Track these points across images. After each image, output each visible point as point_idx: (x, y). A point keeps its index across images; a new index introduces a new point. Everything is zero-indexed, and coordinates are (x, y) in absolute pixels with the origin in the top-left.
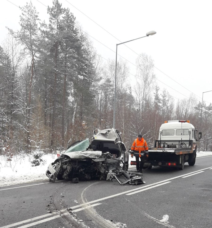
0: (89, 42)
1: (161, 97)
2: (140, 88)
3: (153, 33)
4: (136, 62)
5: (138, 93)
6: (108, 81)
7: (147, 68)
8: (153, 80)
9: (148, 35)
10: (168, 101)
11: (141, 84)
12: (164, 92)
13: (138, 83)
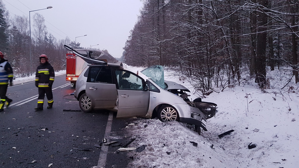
0: (3, 5)
1: (48, 38)
2: (36, 33)
3: (51, 7)
4: (33, 18)
5: (35, 35)
6: (15, 27)
7: (40, 21)
8: (45, 29)
9: (48, 8)
10: (53, 40)
11: (37, 31)
12: (50, 35)
13: (35, 30)
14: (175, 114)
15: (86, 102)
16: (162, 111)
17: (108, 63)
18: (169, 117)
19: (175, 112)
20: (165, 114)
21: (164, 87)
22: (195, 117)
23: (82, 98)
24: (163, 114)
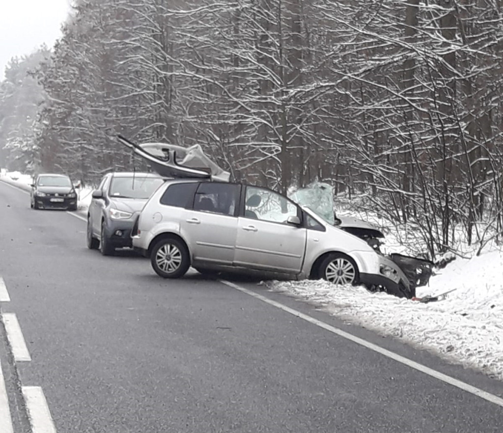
14: (351, 271)
15: (168, 258)
16: (329, 267)
17: (213, 177)
18: (340, 277)
19: (352, 267)
20: (333, 272)
21: (333, 223)
22: (388, 274)
23: (158, 249)
24: (330, 270)
